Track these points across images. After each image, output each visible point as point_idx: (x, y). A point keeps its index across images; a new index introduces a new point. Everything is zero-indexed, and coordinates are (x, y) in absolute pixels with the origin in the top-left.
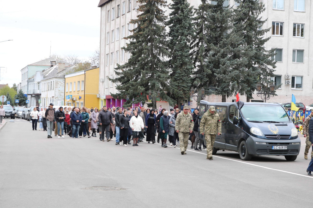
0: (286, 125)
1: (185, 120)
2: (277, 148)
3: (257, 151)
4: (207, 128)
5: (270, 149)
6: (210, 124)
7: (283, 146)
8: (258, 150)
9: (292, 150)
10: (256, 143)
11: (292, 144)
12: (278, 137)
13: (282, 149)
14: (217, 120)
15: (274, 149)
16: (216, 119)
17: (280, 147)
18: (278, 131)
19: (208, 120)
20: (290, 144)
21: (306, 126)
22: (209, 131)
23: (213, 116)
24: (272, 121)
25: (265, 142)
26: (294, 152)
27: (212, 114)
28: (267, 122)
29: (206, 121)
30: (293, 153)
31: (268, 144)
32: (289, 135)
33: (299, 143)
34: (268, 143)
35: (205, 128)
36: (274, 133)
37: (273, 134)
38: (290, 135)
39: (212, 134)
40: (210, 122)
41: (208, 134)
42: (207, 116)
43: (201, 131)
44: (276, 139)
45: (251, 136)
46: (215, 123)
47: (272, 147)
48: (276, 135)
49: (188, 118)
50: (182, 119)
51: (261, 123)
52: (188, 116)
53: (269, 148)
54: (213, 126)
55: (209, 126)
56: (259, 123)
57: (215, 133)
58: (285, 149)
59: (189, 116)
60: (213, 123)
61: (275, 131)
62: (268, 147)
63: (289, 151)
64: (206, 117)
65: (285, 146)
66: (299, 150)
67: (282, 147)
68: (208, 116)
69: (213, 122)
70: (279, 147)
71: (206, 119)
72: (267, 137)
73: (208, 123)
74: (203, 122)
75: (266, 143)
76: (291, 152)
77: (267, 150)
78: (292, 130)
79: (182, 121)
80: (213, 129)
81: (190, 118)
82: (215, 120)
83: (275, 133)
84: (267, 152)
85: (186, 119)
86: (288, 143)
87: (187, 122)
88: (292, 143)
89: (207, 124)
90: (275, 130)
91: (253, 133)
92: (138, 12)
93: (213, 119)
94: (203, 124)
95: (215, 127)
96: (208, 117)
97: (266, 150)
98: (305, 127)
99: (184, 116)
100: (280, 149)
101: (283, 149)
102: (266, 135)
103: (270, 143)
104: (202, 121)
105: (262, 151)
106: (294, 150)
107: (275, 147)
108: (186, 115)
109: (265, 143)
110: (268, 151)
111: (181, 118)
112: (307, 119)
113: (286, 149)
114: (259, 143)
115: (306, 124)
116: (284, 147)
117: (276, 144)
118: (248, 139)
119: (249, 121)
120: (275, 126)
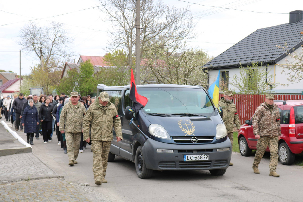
0: (209, 119)
1: (73, 114)
2: (192, 158)
3: (159, 164)
4: (95, 130)
5: (181, 160)
6: (99, 124)
7: (202, 154)
8: (161, 162)
9: (216, 161)
10: (157, 150)
11: (218, 150)
12: (195, 140)
13: (200, 160)
14: (112, 116)
15: (187, 160)
16: (111, 113)
17: (197, 157)
18: (194, 130)
19: (96, 116)
20: (213, 150)
21: (258, 121)
22: (97, 135)
23: (105, 109)
24: (186, 113)
26: (220, 163)
27: (103, 106)
28: (179, 114)
29: (93, 118)
30: (219, 166)
31: (177, 153)
32: (213, 137)
33: (229, 149)
34: (177, 151)
35: (92, 130)
36: (187, 133)
37: (186, 135)
38: (215, 136)
39: (103, 140)
40: (100, 120)
41: (96, 141)
42: (94, 109)
43: (85, 136)
44: (190, 143)
45: (150, 140)
46: (109, 121)
47: (184, 157)
48: (190, 137)
49: (78, 111)
50: (68, 113)
51: (169, 116)
52: (78, 108)
53: (179, 158)
54: (105, 125)
55: (98, 127)
56: (165, 116)
57: (109, 138)
58: (205, 159)
59: (80, 107)
60: (105, 122)
61: (189, 130)
62: (177, 156)
63: (213, 162)
64: (93, 111)
65: (205, 155)
66: (228, 160)
67: (200, 157)
68: (97, 109)
69: (104, 119)
70: (195, 156)
71: (93, 114)
72: (175, 141)
73: (96, 121)
74: (89, 120)
75: (174, 150)
76: (215, 163)
77: (176, 162)
78: (217, 128)
79: (69, 116)
80: (105, 131)
81: (81, 110)
82: (108, 117)
83: (189, 133)
84: (175, 165)
85: (75, 113)
86: (211, 150)
87: (76, 116)
88: (216, 149)
89: (94, 124)
91: (154, 134)
93: (105, 113)
94: (89, 123)
95: (108, 128)
96: (97, 111)
97: (174, 162)
98: (257, 123)
99: (71, 108)
100: (197, 160)
101: (203, 160)
102: (173, 138)
103: (180, 151)
104: (87, 118)
105: (167, 164)
106: (221, 160)
107: (189, 156)
108: (76, 106)
109: (172, 151)
110: (178, 163)
111: (68, 111)
112: (260, 110)
113: (208, 159)
114: (162, 151)
115: (259, 118)
116: (203, 157)
117: (190, 152)
118: (146, 144)
119: (149, 114)
120: (190, 122)
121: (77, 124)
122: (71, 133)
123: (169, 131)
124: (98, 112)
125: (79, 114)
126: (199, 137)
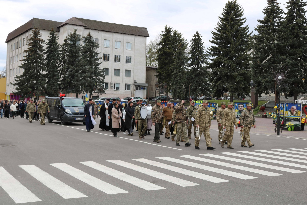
2: (78, 119)
5: (75, 119)
6: (43, 108)
8: (69, 120)
18: (79, 111)
22: (42, 111)
23: (44, 104)
24: (76, 106)
25: (72, 116)
28: (74, 107)
39: (44, 113)
44: (77, 115)
45: (66, 114)
48: (77, 113)
51: (71, 107)
62: (73, 119)
67: (80, 119)
83: (77, 112)
84: (73, 121)
90: (77, 110)
91: (67, 112)
92: (28, 46)
102: (72, 113)
103: (74, 117)
113: (82, 119)
114: (69, 117)
117: (77, 117)
118: (64, 115)
119: (65, 106)
120: (77, 109)
121: (33, 110)
122: (31, 112)
123: (71, 111)
124: (42, 105)
125: (33, 106)
126: (80, 113)
